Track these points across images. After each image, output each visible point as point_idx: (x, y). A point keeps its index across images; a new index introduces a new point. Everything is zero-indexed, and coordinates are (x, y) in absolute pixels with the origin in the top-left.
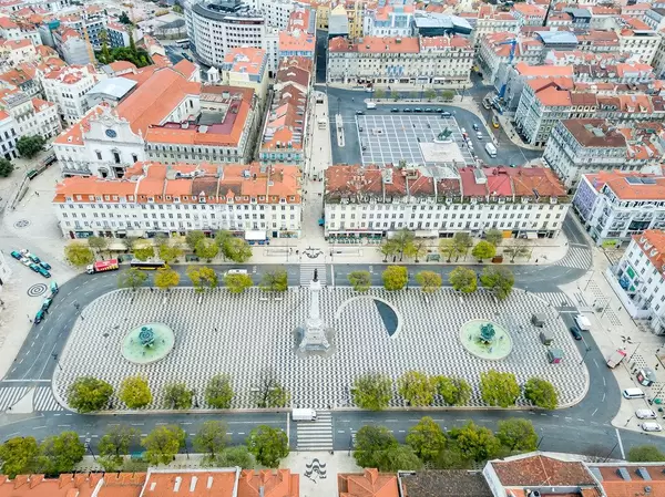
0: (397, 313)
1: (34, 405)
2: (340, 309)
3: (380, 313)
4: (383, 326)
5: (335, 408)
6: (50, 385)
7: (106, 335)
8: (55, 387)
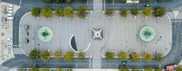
0: (71, 45)
1: (173, 13)
2: (88, 47)
3: (76, 45)
4: (76, 40)
5: (92, 11)
6: (172, 20)
7: (161, 37)
8: (170, 19)
